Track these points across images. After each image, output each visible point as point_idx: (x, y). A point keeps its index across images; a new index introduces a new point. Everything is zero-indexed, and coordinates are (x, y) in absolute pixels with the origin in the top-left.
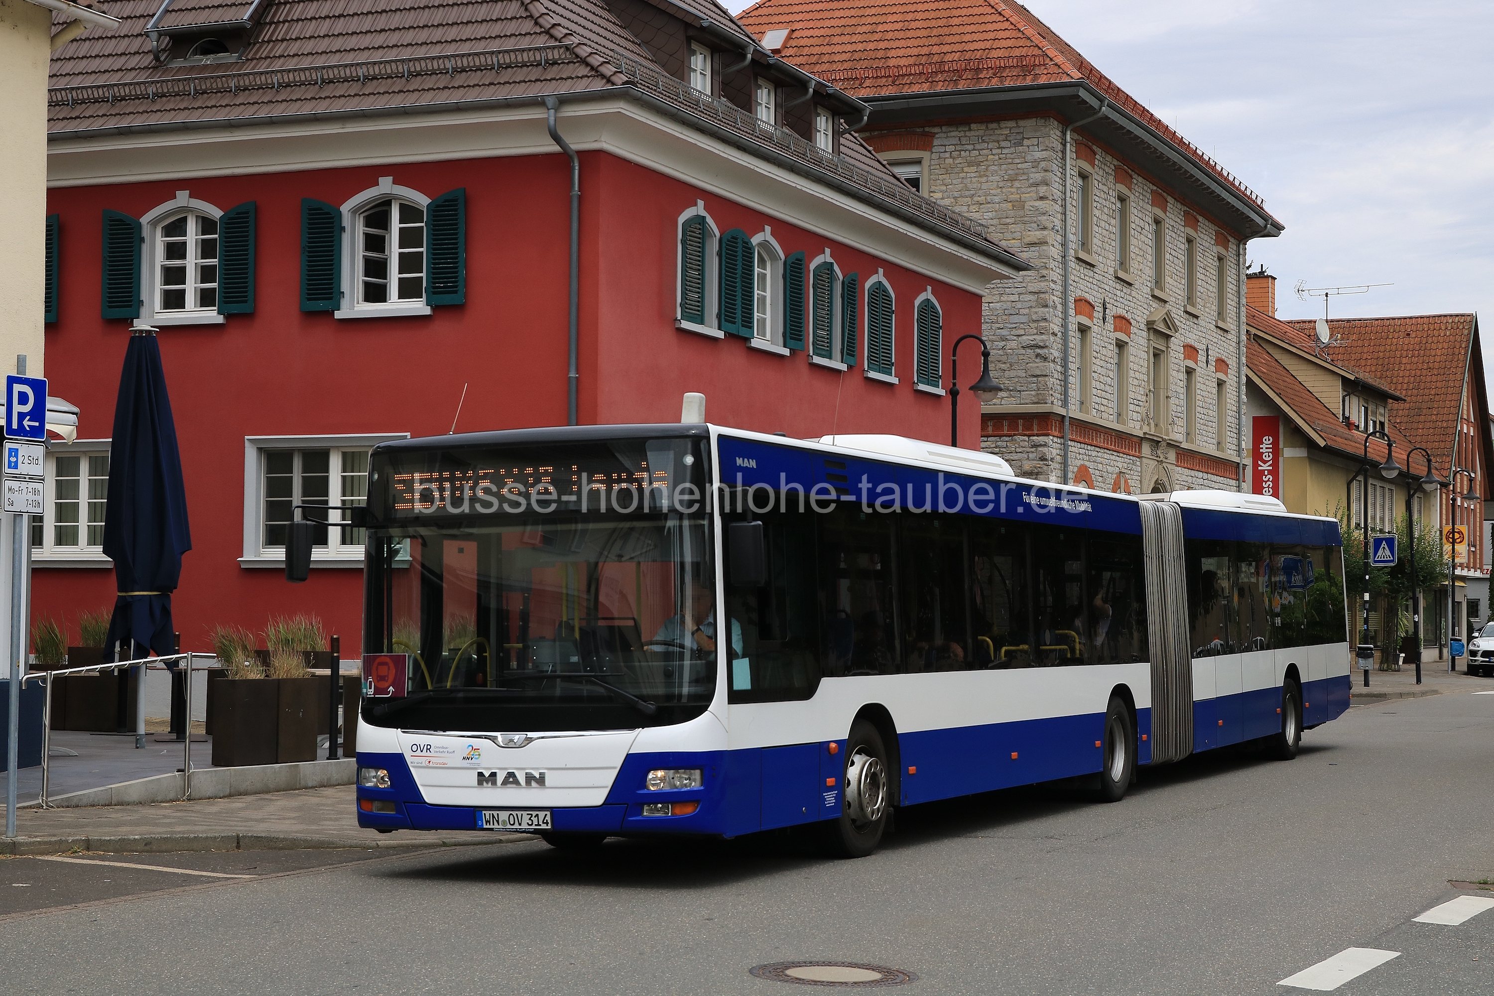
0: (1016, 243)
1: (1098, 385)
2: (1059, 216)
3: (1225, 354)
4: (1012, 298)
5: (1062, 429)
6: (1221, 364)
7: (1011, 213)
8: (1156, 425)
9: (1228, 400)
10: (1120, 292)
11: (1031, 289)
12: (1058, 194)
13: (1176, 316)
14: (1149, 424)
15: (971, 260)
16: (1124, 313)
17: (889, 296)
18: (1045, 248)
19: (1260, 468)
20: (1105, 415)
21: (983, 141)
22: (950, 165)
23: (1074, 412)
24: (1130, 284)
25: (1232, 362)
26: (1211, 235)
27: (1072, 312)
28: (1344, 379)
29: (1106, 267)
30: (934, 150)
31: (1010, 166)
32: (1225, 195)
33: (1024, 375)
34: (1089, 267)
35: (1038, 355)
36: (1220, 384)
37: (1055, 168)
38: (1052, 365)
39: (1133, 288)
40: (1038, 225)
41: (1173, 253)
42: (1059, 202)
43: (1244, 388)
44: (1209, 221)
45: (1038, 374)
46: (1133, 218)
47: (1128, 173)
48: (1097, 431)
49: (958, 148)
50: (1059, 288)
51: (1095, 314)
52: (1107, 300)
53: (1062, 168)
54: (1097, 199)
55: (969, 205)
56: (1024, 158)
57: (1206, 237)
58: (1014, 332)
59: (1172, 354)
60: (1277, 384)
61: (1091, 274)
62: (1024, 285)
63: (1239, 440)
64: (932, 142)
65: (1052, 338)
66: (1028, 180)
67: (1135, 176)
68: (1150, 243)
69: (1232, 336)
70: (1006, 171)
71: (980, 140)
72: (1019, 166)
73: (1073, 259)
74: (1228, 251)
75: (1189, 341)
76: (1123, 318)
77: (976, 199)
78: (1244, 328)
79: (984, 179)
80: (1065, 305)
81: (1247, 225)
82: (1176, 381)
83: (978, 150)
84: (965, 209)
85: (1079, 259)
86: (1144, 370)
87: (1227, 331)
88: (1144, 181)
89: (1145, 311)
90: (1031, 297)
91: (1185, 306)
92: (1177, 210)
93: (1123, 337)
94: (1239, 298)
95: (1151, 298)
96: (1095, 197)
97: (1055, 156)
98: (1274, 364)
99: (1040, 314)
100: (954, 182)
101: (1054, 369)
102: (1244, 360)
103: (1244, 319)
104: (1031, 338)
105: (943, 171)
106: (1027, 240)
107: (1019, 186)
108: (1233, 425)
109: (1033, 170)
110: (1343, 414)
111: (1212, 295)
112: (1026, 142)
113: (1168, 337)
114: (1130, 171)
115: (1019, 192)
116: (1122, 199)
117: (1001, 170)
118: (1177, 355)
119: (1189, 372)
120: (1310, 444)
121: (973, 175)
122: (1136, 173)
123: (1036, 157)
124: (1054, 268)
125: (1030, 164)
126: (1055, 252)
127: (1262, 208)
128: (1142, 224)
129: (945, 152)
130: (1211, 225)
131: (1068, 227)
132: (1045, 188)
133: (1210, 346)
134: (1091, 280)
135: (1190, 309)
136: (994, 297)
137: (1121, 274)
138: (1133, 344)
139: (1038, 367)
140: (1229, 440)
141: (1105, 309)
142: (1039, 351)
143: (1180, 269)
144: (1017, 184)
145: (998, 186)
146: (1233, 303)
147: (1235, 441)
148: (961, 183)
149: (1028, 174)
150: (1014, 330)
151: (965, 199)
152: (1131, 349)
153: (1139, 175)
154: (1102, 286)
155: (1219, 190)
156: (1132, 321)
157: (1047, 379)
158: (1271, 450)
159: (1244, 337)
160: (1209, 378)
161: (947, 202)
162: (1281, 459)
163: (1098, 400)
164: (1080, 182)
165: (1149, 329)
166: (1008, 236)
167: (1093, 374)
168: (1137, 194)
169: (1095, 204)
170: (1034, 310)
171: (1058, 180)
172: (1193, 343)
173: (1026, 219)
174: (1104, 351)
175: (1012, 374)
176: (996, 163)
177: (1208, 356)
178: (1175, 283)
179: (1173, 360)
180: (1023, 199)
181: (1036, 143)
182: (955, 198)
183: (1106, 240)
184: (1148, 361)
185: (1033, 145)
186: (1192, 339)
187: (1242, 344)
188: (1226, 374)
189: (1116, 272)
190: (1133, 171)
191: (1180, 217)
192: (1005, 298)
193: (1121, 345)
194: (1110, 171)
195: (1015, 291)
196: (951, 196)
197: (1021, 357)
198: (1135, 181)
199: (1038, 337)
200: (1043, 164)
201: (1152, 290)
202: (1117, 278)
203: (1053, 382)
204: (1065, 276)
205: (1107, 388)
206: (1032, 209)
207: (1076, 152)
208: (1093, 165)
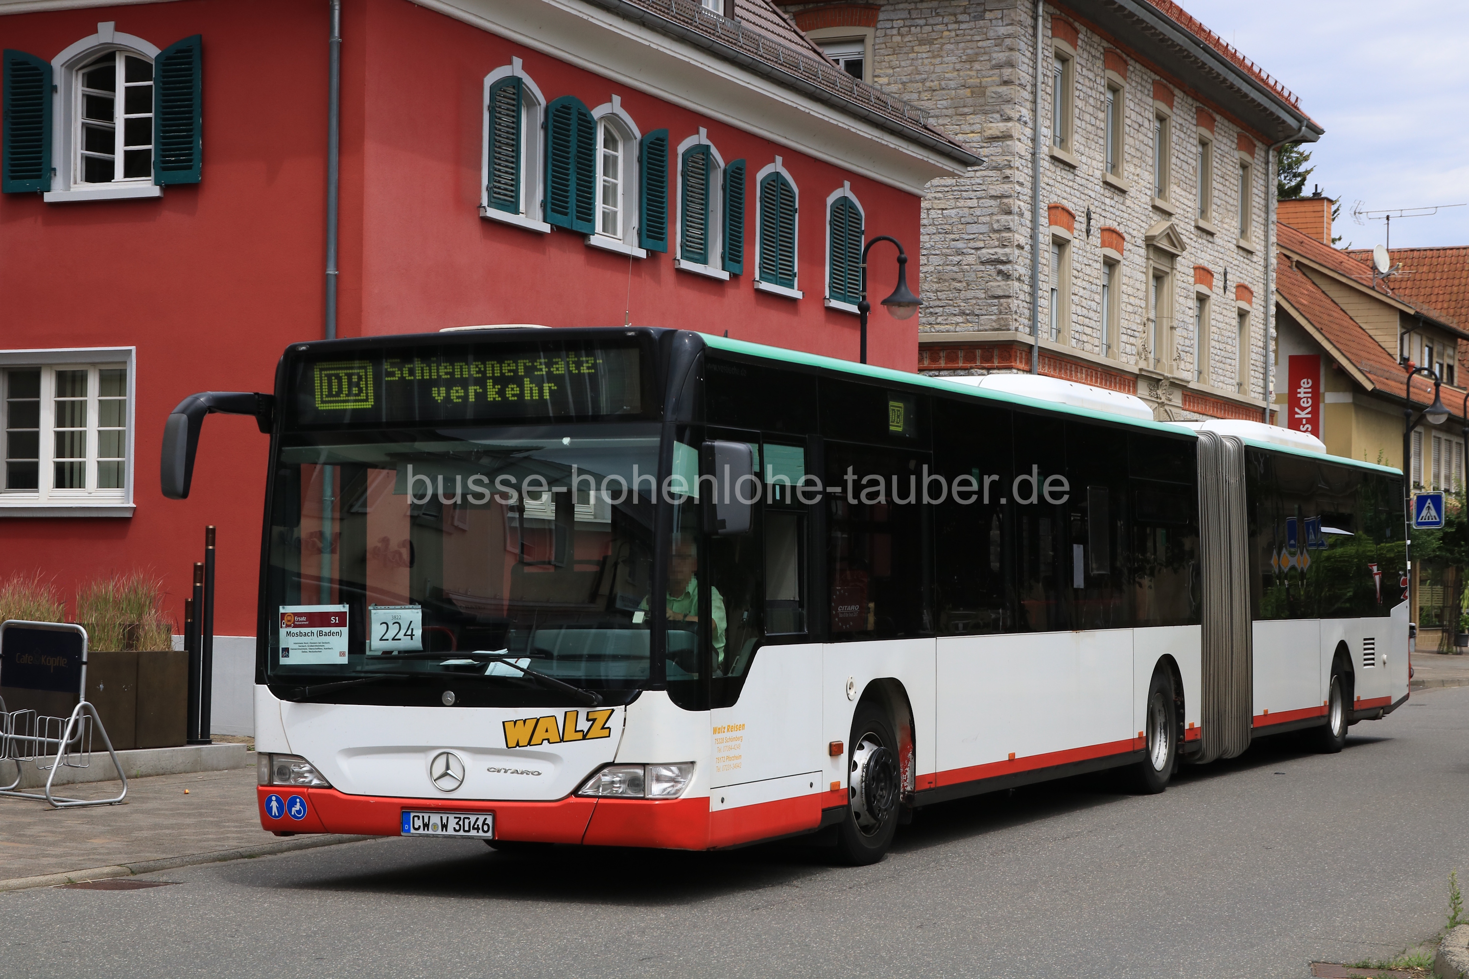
0: (976, 137)
1: (1079, 310)
2: (1028, 105)
3: (1251, 280)
4: (970, 203)
5: (1029, 361)
6: (1243, 290)
7: (970, 101)
8: (1158, 361)
9: (1252, 334)
10: (1110, 200)
11: (993, 193)
12: (1026, 78)
13: (1184, 232)
14: (1146, 359)
15: (901, 149)
16: (1114, 225)
17: (791, 191)
18: (1009, 143)
19: (1297, 416)
20: (1088, 347)
21: (938, 15)
22: (898, 43)
23: (1046, 340)
24: (1123, 192)
25: (1258, 289)
26: (1231, 138)
27: (1043, 220)
28: (1404, 315)
29: (1091, 169)
30: (879, 26)
31: (969, 44)
32: (1245, 88)
33: (983, 296)
34: (1067, 168)
35: (1000, 272)
36: (1242, 315)
37: (1022, 46)
38: (1016, 284)
39: (1127, 196)
40: (1001, 116)
41: (1182, 156)
42: (1029, 88)
43: (1272, 321)
44: (1229, 121)
45: (1001, 294)
46: (1128, 112)
47: (1121, 57)
48: (1076, 365)
49: (908, 23)
50: (1027, 191)
51: (1076, 225)
52: (1092, 208)
53: (1032, 47)
54: (1079, 86)
55: (920, 92)
56: (986, 34)
57: (1225, 140)
58: (972, 244)
59: (1178, 276)
60: (1318, 319)
61: (1071, 176)
62: (984, 187)
63: (1265, 380)
64: (877, 16)
65: (1017, 252)
66: (989, 60)
67: (1132, 62)
68: (1151, 143)
69: (1258, 258)
70: (964, 50)
71: (934, 13)
72: (980, 44)
73: (1047, 158)
74: (1253, 157)
75: (1200, 262)
76: (1113, 231)
77: (928, 84)
78: (1274, 251)
79: (938, 60)
80: (1034, 211)
81: (1280, 128)
82: (1183, 308)
83: (932, 25)
84: (915, 96)
85: (1054, 158)
86: (1141, 294)
87: (1251, 253)
88: (1144, 70)
89: (1144, 225)
90: (993, 202)
91: (1196, 221)
92: (1186, 105)
93: (1113, 254)
94: (1267, 213)
95: (1150, 209)
96: (1077, 85)
97: (1023, 32)
98: (1319, 294)
99: (1003, 222)
100: (903, 64)
101: (1019, 289)
102: (1273, 287)
103: (1273, 239)
104: (992, 251)
105: (890, 51)
106: (988, 133)
107: (979, 68)
108: (1257, 363)
109: (997, 49)
110: (1401, 355)
111: (1233, 209)
112: (988, 15)
113: (1173, 257)
114: (1124, 56)
115: (979, 75)
116: (1114, 89)
117: (958, 49)
118: (1185, 278)
119: (1202, 299)
120: (1355, 387)
121: (925, 55)
122: (1132, 58)
123: (1000, 33)
124: (1021, 168)
125: (992, 41)
126: (1022, 147)
127: (1296, 107)
128: (1140, 120)
129: (892, 28)
130: (1231, 126)
131: (1040, 120)
132: (1010, 70)
133: (1228, 269)
134: (1071, 184)
135: (1202, 224)
136: (948, 203)
137: (1111, 179)
138: (1126, 263)
139: (999, 286)
140: (1253, 380)
141: (1089, 219)
142: (1001, 267)
143: (1190, 176)
144: (977, 66)
145: (954, 68)
146: (1261, 220)
147: (1261, 383)
148: (911, 65)
149: (989, 53)
150: (972, 242)
151: (915, 85)
152: (1123, 269)
153: (1136, 61)
154: (1086, 191)
155: (1238, 83)
156: (1126, 236)
157: (1010, 300)
158: (1310, 395)
159: (1274, 261)
160: (1228, 307)
161: (894, 88)
162: (1321, 406)
163: (1079, 328)
164: (1058, 65)
165: (1148, 246)
166: (967, 128)
167: (1073, 297)
168: (1134, 84)
169: (1077, 93)
170: (995, 218)
171: (1026, 61)
172: (1206, 265)
173: (987, 108)
174: (1088, 270)
175: (970, 294)
176: (952, 41)
177: (1226, 281)
178: (1183, 193)
179: (1180, 284)
180: (984, 84)
181: (1000, 16)
182: (903, 83)
183: (1091, 136)
184: (1147, 283)
185: (996, 19)
186: (1205, 260)
187: (1271, 268)
188: (1250, 302)
189: (1104, 176)
190: (1128, 55)
191: (1192, 114)
192: (961, 203)
193: (1111, 264)
194: (1098, 54)
195: (972, 194)
196: (899, 81)
197: (980, 274)
198: (1131, 68)
199: (1000, 251)
200: (1008, 42)
201: (1152, 199)
202: (1106, 183)
203: (1020, 304)
204: (1035, 178)
205: (1092, 314)
206: (994, 95)
207: (1052, 29)
208: (1075, 46)
